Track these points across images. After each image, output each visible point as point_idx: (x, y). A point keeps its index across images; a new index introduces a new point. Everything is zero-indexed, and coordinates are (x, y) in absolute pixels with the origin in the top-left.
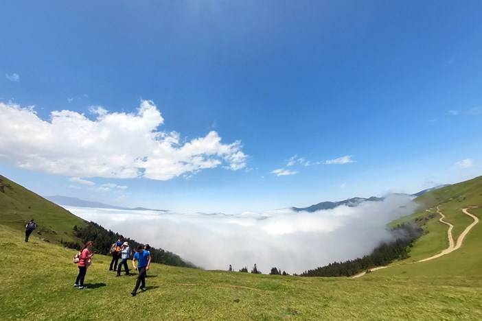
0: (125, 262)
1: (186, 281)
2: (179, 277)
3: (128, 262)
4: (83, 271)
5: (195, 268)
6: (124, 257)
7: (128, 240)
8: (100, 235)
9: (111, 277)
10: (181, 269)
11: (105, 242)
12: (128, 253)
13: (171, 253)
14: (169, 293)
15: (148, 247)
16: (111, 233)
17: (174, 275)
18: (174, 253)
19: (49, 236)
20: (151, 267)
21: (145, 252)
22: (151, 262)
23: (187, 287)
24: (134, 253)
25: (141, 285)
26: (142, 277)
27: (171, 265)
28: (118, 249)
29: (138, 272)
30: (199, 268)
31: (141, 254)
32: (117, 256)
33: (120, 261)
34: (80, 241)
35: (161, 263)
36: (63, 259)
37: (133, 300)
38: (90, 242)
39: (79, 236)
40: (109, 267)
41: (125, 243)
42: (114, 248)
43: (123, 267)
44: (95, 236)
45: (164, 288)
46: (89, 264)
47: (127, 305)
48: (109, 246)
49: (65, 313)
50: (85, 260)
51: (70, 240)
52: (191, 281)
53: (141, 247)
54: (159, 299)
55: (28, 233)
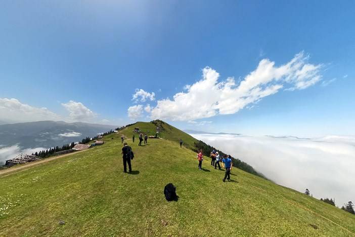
0: (218, 162)
1: (258, 186)
2: (253, 181)
3: (220, 163)
4: (201, 162)
5: (266, 179)
6: (217, 159)
7: (218, 151)
8: (204, 147)
9: (212, 168)
10: (254, 176)
11: (208, 151)
12: (219, 158)
13: (246, 163)
14: (246, 189)
15: (230, 157)
16: (209, 146)
17: (249, 179)
18: (248, 164)
19: (187, 146)
20: (233, 169)
21: (229, 159)
22: (233, 166)
23: (259, 191)
24: (222, 158)
25: (227, 177)
26: (228, 173)
27: (246, 171)
28: (214, 155)
29: (225, 169)
30: (270, 180)
31: (226, 160)
32: (214, 158)
33: (215, 161)
34: (197, 149)
35: (239, 168)
36: (193, 156)
37: (224, 184)
38: (201, 150)
39: (197, 147)
40: (211, 163)
41: (217, 153)
42: (212, 154)
43: (217, 165)
44: (203, 147)
45: (242, 184)
46: (202, 160)
47: (221, 185)
48: (210, 153)
49: (196, 178)
50: (201, 158)
51: (194, 148)
52: (263, 188)
53: (225, 156)
54: (239, 190)
55: (181, 144)
